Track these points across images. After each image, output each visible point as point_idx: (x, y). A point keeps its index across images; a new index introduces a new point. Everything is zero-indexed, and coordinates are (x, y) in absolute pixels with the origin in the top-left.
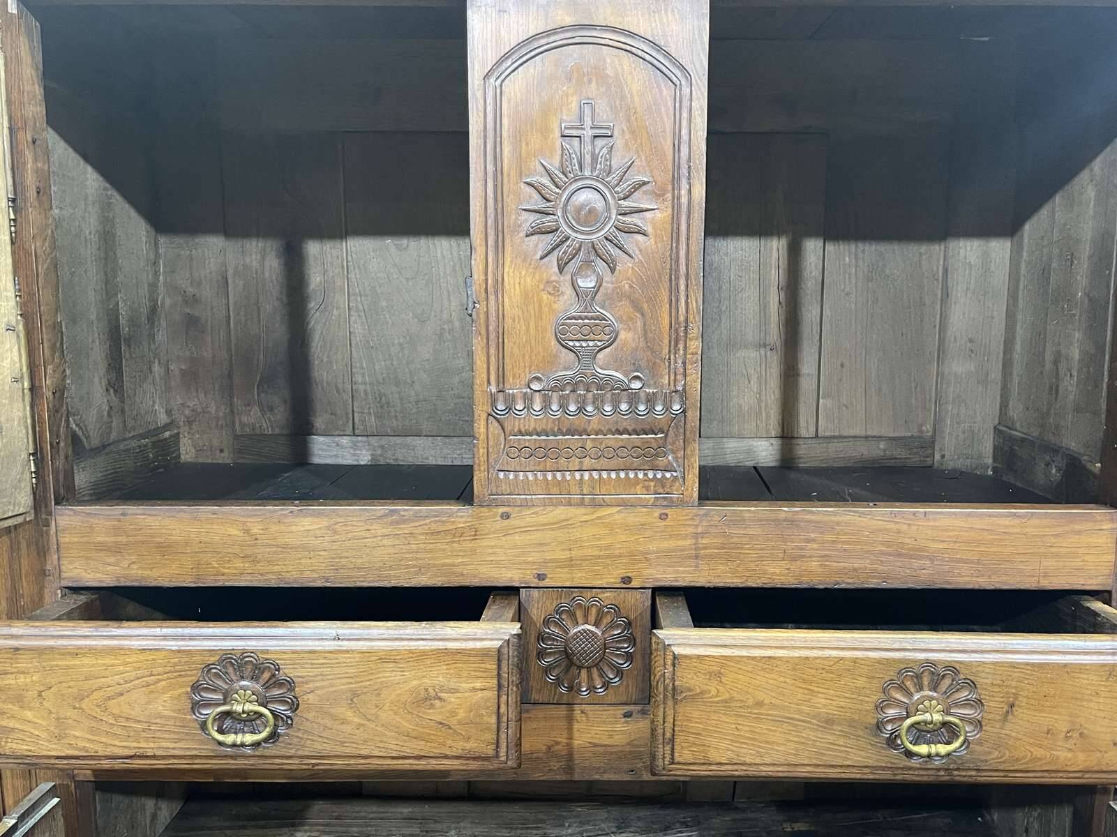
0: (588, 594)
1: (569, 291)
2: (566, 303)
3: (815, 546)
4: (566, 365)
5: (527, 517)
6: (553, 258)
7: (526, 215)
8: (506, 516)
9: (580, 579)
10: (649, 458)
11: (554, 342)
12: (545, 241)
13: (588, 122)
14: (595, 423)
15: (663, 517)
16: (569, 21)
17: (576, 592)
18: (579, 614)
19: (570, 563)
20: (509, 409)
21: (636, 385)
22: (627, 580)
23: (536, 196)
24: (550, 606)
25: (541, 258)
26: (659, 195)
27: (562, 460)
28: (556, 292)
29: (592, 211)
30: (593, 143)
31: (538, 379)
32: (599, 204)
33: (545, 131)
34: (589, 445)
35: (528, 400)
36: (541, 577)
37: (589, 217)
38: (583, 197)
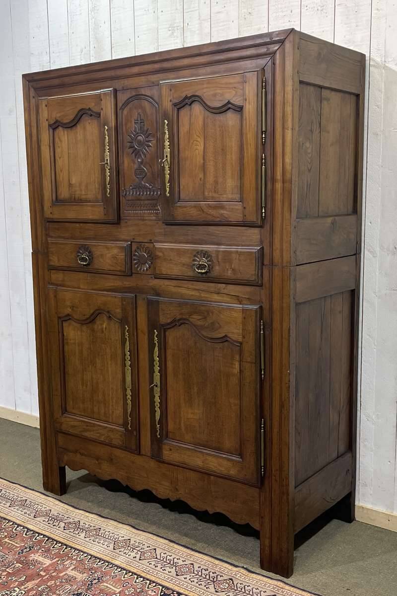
0: (143, 244)
1: (136, 162)
2: (136, 166)
3: (190, 232)
4: (137, 182)
5: (130, 223)
6: (134, 154)
7: (128, 143)
8: (126, 222)
9: (141, 239)
10: (154, 207)
11: (134, 176)
12: (131, 150)
13: (139, 119)
14: (143, 198)
15: (157, 223)
16: (135, 94)
17: (141, 243)
18: (142, 249)
19: (140, 235)
20: (126, 195)
21: (151, 187)
22: (151, 240)
23: (130, 138)
24: (136, 247)
25: (132, 154)
26: (153, 137)
27: (137, 208)
28: (134, 163)
29: (141, 141)
30: (140, 124)
31: (131, 186)
32: (142, 140)
33: (131, 121)
34: (142, 203)
35: (130, 191)
36: (134, 239)
37: (140, 143)
38: (139, 138)
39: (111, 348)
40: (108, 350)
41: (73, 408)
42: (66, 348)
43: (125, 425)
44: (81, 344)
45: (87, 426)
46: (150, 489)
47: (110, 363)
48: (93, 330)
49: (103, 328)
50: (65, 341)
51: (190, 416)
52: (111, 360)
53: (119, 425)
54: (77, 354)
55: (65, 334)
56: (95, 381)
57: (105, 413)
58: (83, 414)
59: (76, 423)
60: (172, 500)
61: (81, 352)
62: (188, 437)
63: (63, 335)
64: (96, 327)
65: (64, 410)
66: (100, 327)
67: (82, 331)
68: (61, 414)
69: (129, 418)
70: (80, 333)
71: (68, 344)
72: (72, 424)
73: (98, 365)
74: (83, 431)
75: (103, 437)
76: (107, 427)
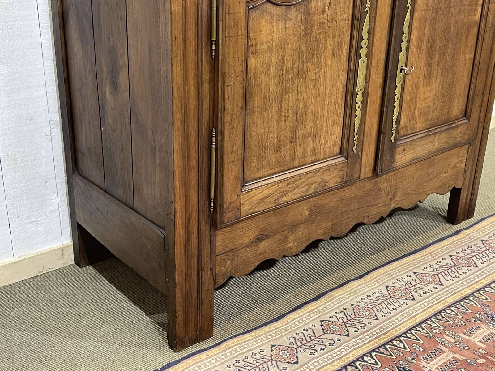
39: (334, 37)
40: (329, 42)
41: (258, 170)
42: (252, 61)
43: (346, 150)
44: (283, 45)
45: (288, 184)
46: (362, 221)
47: (329, 62)
48: (307, 13)
49: (324, 6)
50: (250, 49)
51: (427, 95)
52: (332, 57)
53: (334, 156)
54: (273, 68)
55: (251, 35)
56: (301, 105)
57: (314, 150)
58: (276, 170)
59: (267, 192)
60: (385, 216)
61: (281, 62)
62: (420, 124)
63: (248, 38)
64: (313, 5)
65: (244, 182)
66: (319, 4)
67: (286, 19)
68: (238, 191)
69: (356, 137)
70: (281, 25)
71: (254, 53)
72: (261, 196)
73: (311, 74)
74: (281, 196)
75: (313, 186)
76: (320, 169)
